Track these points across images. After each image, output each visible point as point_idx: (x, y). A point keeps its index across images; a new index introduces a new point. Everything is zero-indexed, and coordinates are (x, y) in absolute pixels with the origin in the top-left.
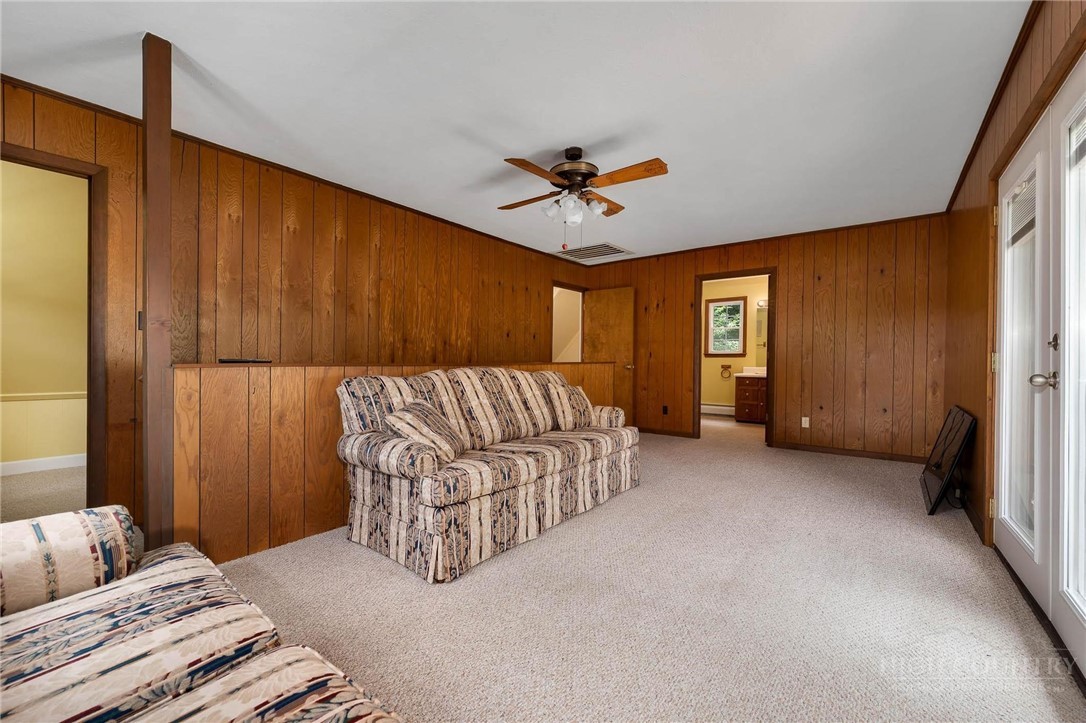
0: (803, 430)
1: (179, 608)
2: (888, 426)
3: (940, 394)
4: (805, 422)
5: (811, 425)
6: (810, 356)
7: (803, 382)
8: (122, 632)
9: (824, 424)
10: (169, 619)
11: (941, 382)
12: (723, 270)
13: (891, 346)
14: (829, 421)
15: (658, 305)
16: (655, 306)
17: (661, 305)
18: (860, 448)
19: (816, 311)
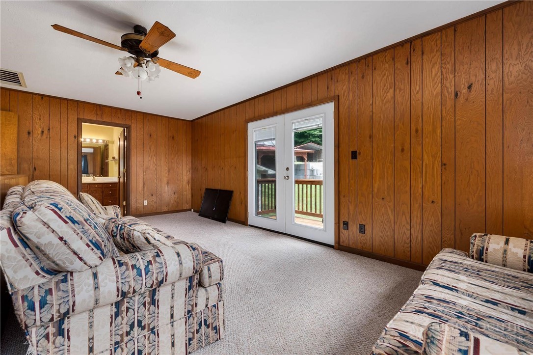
0: (144, 207)
1: (445, 305)
2: (176, 199)
3: (190, 185)
4: (146, 203)
5: (148, 204)
6: (147, 172)
7: (144, 184)
8: (477, 314)
9: (153, 202)
10: (454, 304)
11: (190, 181)
12: (99, 119)
13: (176, 168)
14: (155, 200)
15: (42, 132)
16: (40, 132)
17: (46, 132)
18: (167, 210)
19: (149, 150)
